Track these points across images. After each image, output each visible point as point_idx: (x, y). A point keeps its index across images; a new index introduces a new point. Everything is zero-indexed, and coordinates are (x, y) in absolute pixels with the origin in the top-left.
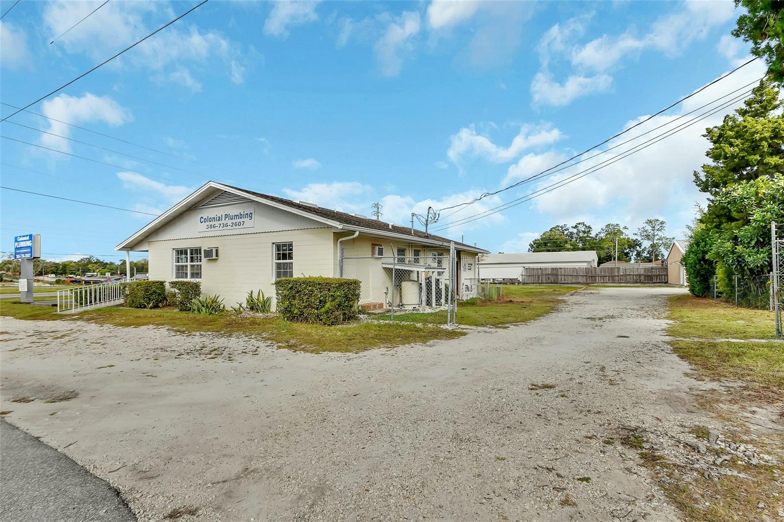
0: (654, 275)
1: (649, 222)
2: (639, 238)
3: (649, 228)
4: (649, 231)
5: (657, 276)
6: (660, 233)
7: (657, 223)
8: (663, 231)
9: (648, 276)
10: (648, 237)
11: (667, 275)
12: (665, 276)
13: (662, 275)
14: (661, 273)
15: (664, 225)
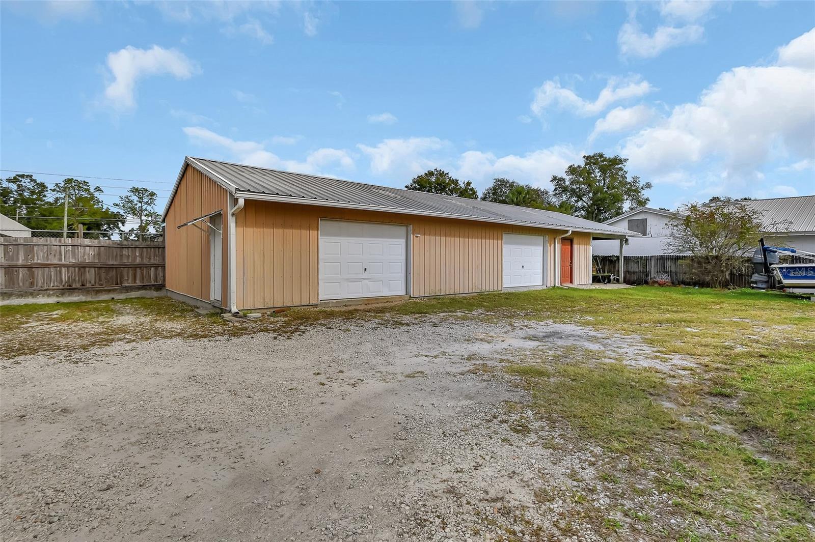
0: (127, 267)
1: (135, 191)
2: (122, 212)
3: (135, 198)
4: (135, 203)
5: (135, 267)
6: (149, 208)
7: (146, 194)
8: (152, 205)
9: (110, 268)
10: (134, 211)
11: (164, 267)
12: (156, 267)
13: (148, 267)
14: (146, 261)
15: (154, 197)
